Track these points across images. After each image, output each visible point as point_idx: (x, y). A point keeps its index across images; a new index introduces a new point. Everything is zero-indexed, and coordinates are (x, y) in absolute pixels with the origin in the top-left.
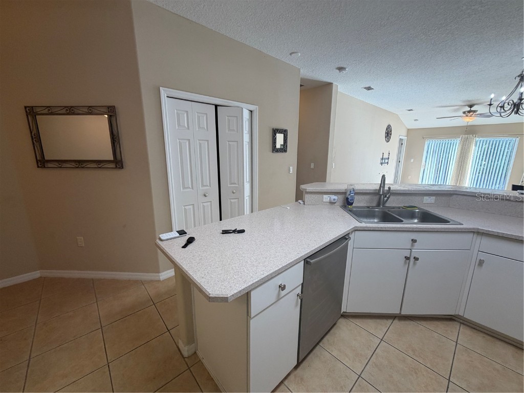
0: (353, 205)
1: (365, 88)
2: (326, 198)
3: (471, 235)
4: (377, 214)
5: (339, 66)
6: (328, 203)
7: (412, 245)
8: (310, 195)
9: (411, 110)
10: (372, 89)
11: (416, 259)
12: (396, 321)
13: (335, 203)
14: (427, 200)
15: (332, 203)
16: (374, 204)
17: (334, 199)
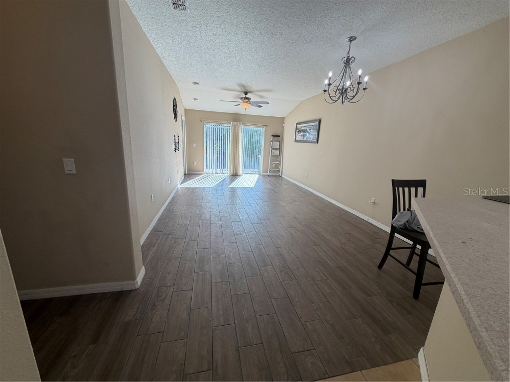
9: (197, 83)
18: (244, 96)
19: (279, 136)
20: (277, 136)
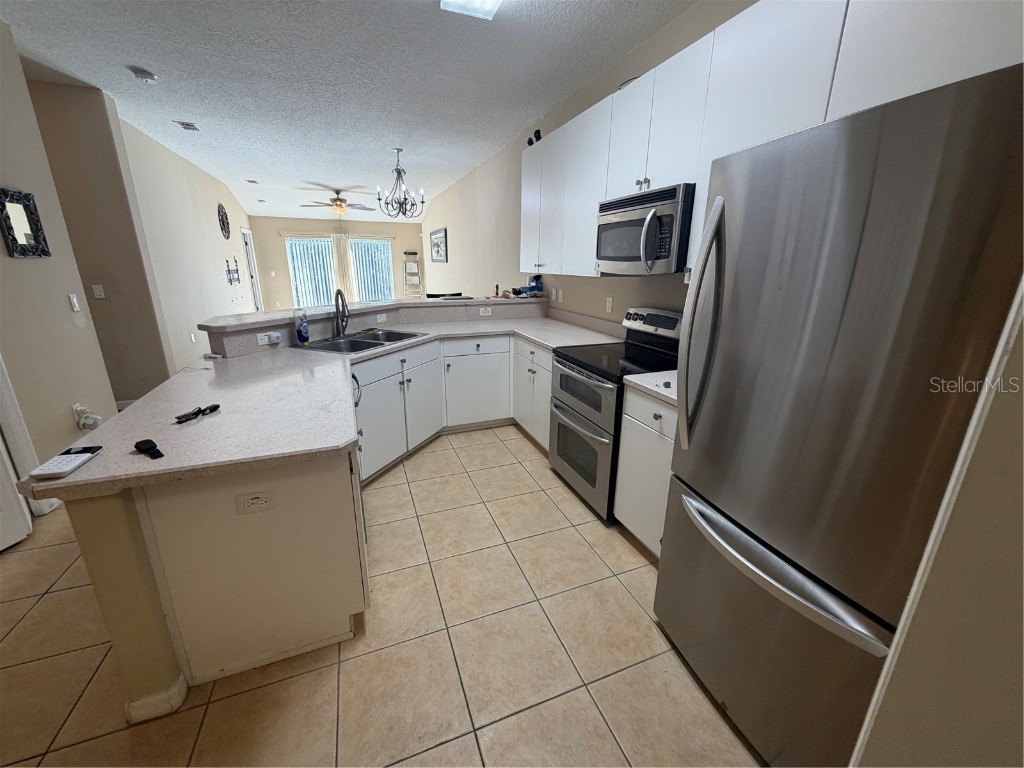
0: (310, 340)
1: (182, 124)
2: (262, 338)
3: (437, 343)
4: (343, 346)
5: (134, 64)
6: (266, 347)
7: (402, 367)
8: (233, 338)
9: (254, 182)
10: (196, 129)
11: (409, 381)
12: (405, 463)
13: (278, 344)
14: (382, 318)
15: (273, 345)
16: (329, 335)
17: (278, 338)
18: (335, 196)
19: (416, 254)
20: (411, 254)
